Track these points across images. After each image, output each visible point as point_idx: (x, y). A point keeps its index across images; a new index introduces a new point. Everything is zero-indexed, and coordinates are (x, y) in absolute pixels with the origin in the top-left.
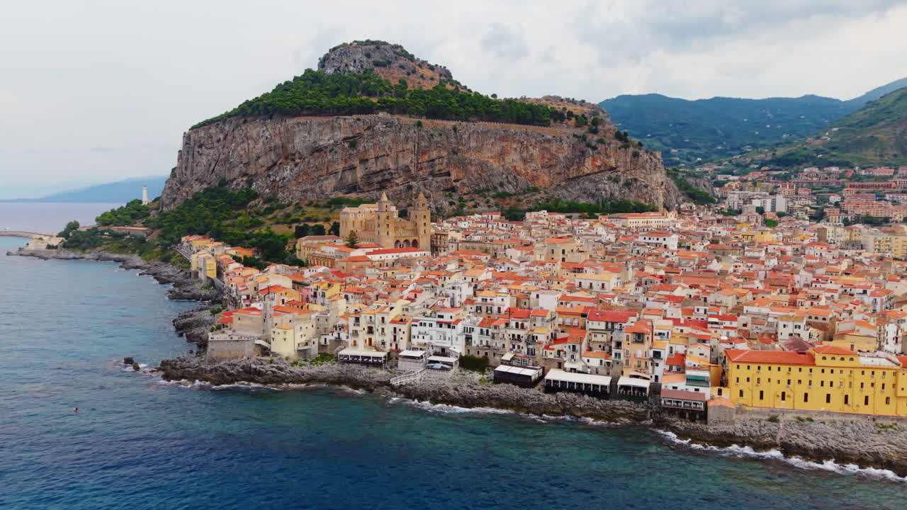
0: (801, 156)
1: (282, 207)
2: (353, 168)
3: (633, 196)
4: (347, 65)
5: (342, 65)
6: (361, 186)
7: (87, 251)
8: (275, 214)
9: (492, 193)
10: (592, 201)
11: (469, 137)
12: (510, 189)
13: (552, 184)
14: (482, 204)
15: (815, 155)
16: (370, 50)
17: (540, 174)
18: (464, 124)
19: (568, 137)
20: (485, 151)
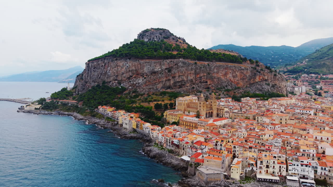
0: (299, 70)
1: (142, 95)
2: (169, 80)
3: (275, 91)
4: (153, 38)
5: (152, 38)
6: (172, 87)
7: (53, 110)
8: (139, 98)
9: (223, 90)
10: (261, 93)
11: (214, 68)
12: (229, 88)
13: (244, 85)
14: (221, 94)
15: (304, 69)
16: (161, 32)
17: (240, 82)
18: (211, 63)
19: (250, 68)
20: (219, 73)
